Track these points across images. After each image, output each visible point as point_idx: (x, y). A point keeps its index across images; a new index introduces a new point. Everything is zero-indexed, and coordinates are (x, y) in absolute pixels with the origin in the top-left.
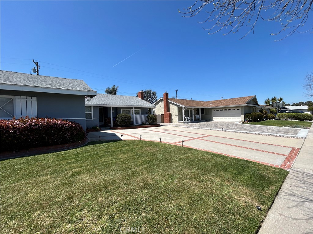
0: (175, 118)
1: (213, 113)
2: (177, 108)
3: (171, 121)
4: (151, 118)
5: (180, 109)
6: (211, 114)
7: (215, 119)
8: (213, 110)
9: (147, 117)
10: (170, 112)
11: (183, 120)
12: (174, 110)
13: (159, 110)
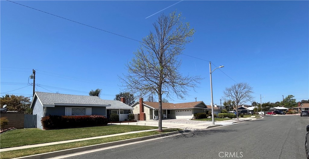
0: (148, 117)
1: (176, 113)
2: (149, 109)
3: (145, 119)
4: (131, 116)
5: (151, 110)
6: (174, 114)
7: (177, 117)
8: (176, 111)
9: (128, 115)
10: (144, 113)
11: (154, 118)
12: (147, 111)
13: (136, 111)
